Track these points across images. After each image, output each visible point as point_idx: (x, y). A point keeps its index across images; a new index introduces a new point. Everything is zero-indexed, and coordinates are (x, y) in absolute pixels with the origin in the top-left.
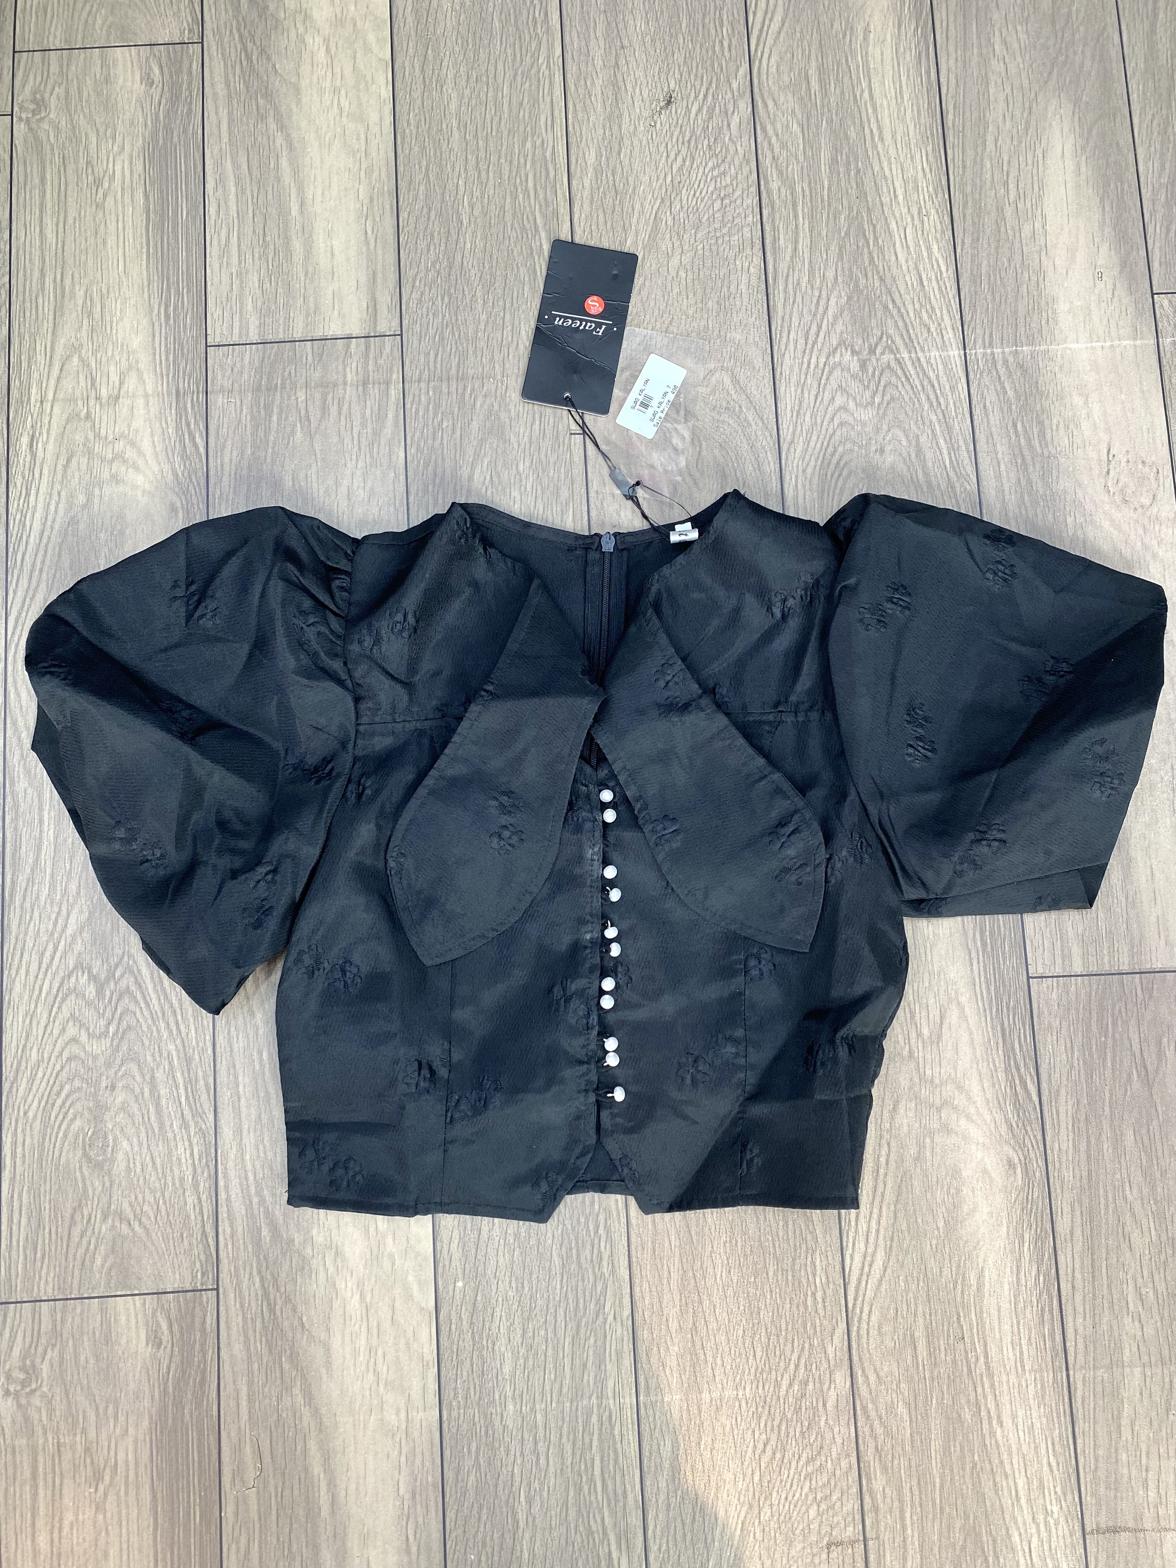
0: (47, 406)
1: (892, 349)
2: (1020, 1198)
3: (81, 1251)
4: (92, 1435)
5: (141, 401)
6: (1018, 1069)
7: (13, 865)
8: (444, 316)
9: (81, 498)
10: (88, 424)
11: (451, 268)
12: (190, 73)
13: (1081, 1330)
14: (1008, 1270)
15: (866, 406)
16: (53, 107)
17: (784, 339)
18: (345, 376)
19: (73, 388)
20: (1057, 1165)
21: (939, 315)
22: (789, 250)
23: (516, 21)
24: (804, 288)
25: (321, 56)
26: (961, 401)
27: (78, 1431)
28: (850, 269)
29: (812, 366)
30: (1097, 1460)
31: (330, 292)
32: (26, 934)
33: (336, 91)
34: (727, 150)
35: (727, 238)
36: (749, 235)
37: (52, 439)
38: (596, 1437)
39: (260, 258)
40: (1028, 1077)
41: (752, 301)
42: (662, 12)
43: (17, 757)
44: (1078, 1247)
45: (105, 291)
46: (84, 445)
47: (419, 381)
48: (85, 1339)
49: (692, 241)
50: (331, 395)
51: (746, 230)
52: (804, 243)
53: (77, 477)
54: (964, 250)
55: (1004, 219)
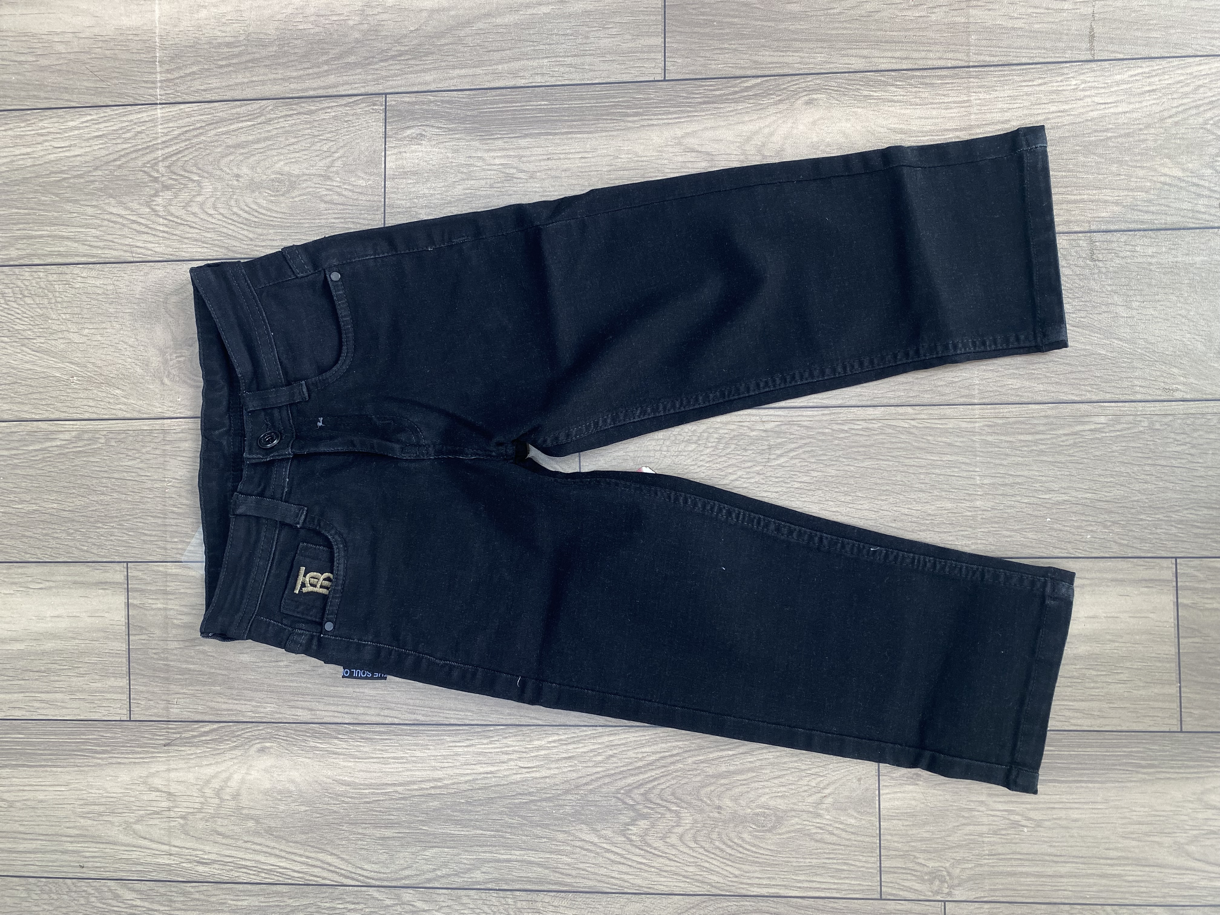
0: (174, 850)
1: (154, 164)
2: (836, 96)
3: (844, 834)
4: (985, 829)
5: (173, 775)
6: (736, 93)
7: (541, 882)
8: (113, 527)
9: (251, 824)
10: (190, 817)
11: (73, 521)
13: (938, 55)
14: (890, 109)
15: (201, 187)
17: (143, 251)
18: (160, 609)
19: (160, 829)
20: (812, 66)
21: (127, 124)
22: (69, 243)
24: (101, 233)
26: (200, 110)
27: (980, 839)
28: (87, 194)
29: (166, 229)
30: (1039, 48)
31: (89, 620)
32: (599, 875)
35: (57, 294)
36: (55, 276)
37: (202, 847)
38: (1003, 438)
39: (59, 676)
40: (742, 85)
41: (111, 276)
43: (457, 879)
44: (876, 53)
45: (82, 802)
46: (207, 821)
47: (166, 549)
48: (910, 832)
49: (58, 322)
50: (175, 621)
51: (50, 278)
52: (64, 232)
53: (233, 827)
54: (76, 100)
55: (49, 66)
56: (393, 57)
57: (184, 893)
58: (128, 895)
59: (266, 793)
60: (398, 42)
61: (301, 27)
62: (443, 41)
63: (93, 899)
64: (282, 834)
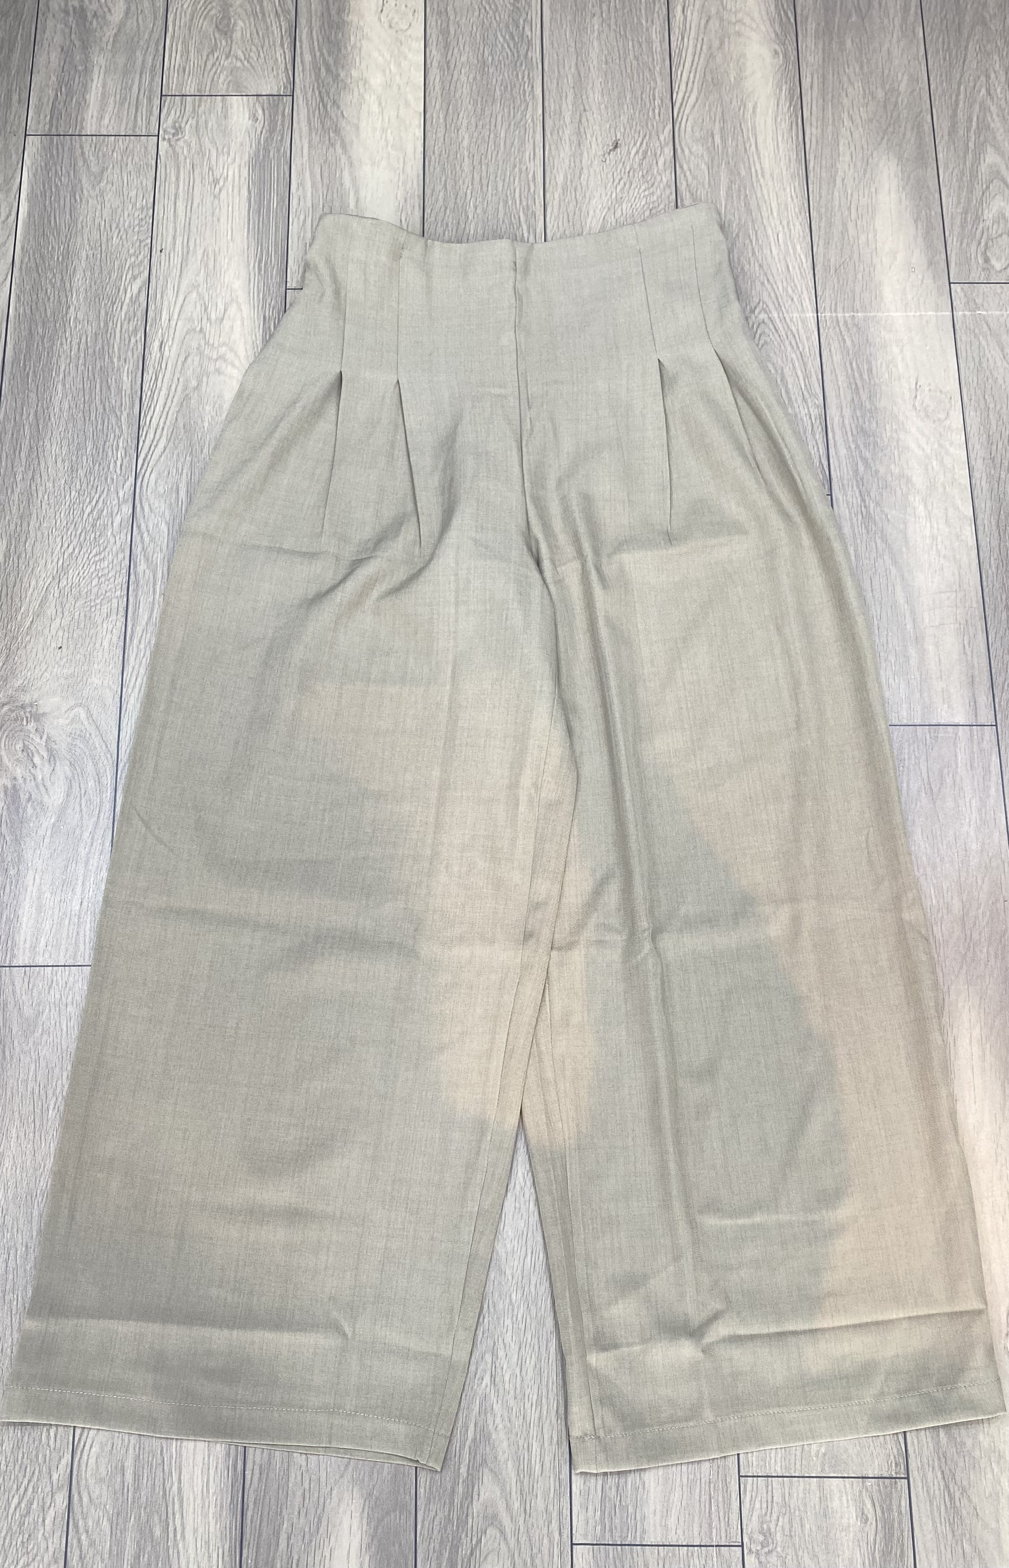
0: (173, 323)
1: (765, 311)
5: (239, 323)
7: (134, 619)
9: (194, 383)
10: (201, 335)
12: (283, 115)
16: (187, 132)
19: (192, 313)
21: (800, 289)
23: (511, 90)
25: (375, 108)
26: (813, 345)
32: (140, 667)
33: (384, 130)
34: (655, 178)
37: (175, 346)
42: (613, 89)
43: (139, 549)
45: (217, 251)
46: (198, 349)
53: (191, 369)
54: (819, 250)
55: (847, 231)
56: (863, 500)
57: (135, 331)
58: (135, 288)
59: (220, 396)
60: (878, 504)
61: (888, 427)
62: (879, 541)
63: (133, 259)
64: (184, 407)
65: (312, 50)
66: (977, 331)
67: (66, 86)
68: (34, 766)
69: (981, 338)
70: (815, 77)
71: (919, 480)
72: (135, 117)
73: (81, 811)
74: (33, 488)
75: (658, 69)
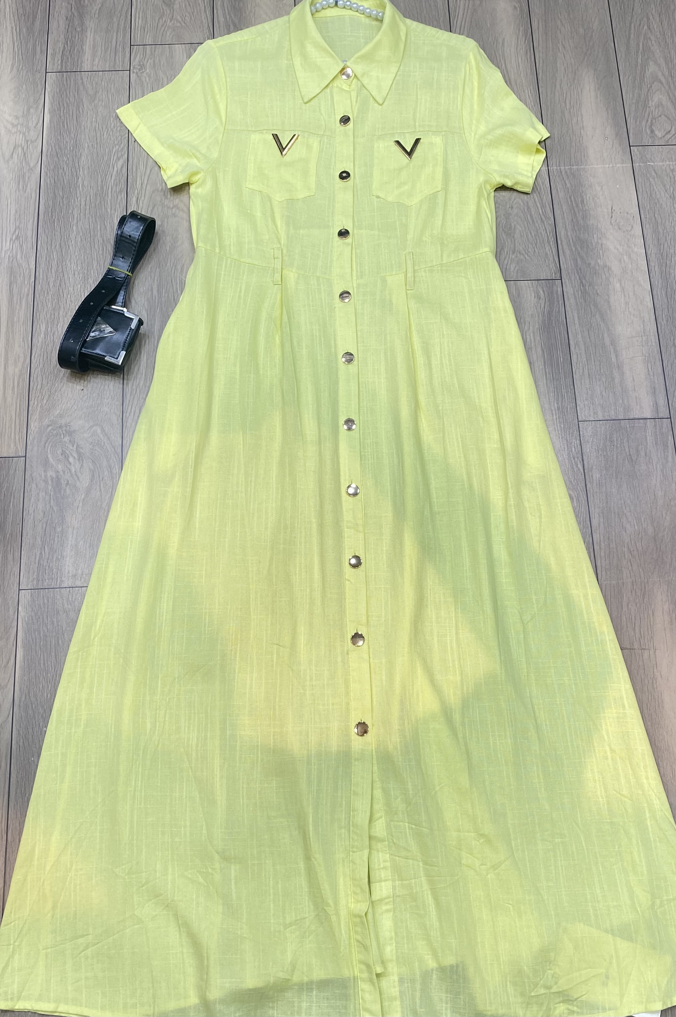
65: (224, 14)
66: (648, 176)
67: (70, 41)
68: (70, 464)
69: (651, 180)
70: (540, 21)
71: (615, 267)
72: (115, 59)
73: (100, 490)
74: (61, 291)
75: (442, 19)
